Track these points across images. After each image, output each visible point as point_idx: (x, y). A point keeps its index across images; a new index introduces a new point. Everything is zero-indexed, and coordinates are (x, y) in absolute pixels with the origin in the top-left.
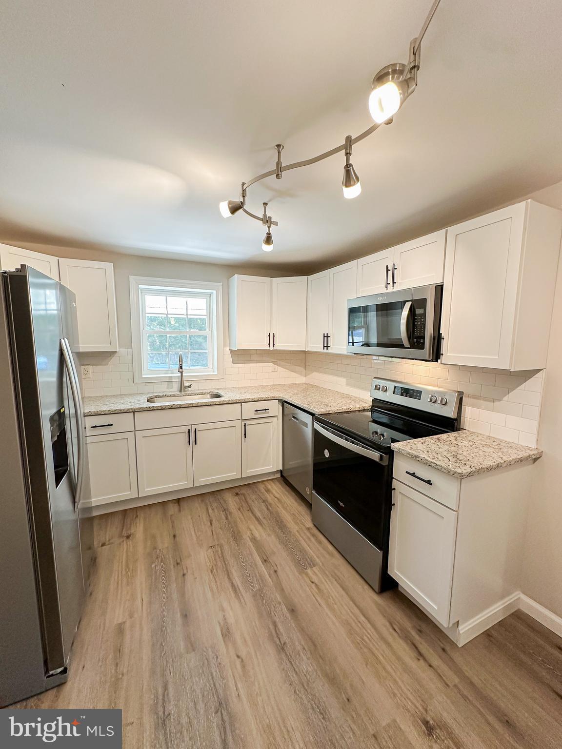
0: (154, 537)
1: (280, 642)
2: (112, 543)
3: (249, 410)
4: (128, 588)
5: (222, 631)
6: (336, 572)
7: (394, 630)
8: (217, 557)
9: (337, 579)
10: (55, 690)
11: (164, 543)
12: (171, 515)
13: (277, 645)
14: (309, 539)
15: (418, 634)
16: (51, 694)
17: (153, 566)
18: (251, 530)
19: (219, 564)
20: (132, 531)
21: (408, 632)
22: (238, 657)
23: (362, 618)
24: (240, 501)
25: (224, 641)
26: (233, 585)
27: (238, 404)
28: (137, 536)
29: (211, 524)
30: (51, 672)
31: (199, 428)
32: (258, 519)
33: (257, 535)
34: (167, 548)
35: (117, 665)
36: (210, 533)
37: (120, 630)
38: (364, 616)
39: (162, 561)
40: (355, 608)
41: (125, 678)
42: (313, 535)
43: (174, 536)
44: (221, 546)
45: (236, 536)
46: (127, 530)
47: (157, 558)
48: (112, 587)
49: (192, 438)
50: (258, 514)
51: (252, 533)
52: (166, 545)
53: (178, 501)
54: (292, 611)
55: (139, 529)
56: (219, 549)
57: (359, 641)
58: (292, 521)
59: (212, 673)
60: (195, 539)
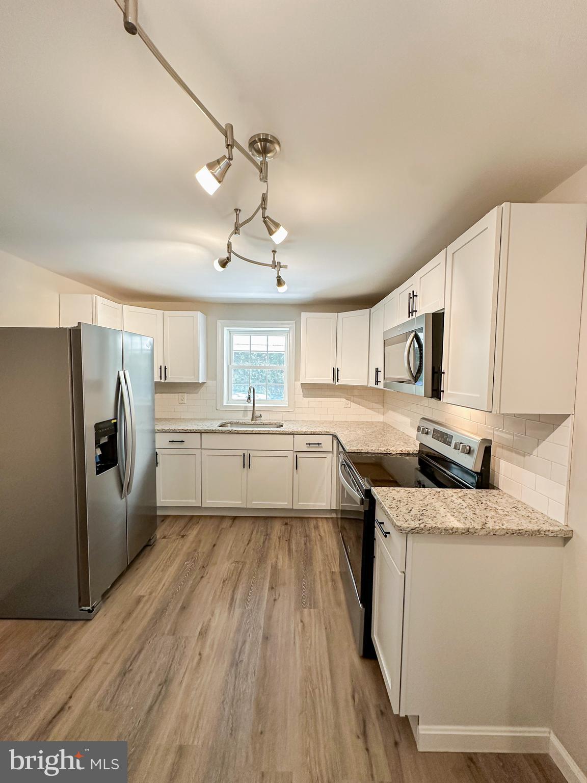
0: (200, 541)
1: (239, 658)
2: (170, 538)
3: (301, 443)
4: (161, 573)
5: (201, 629)
6: (332, 620)
7: (353, 698)
8: (235, 572)
9: (328, 627)
10: (84, 621)
11: (205, 548)
12: (223, 528)
13: (234, 658)
14: (326, 582)
15: (377, 714)
16: (80, 623)
17: (186, 563)
18: (277, 558)
19: (234, 577)
20: (188, 533)
21: (368, 707)
22: (200, 654)
23: (327, 673)
24: (285, 531)
25: (198, 638)
26: (232, 599)
27: (291, 436)
28: (189, 537)
29: (248, 544)
30: (83, 608)
31: (253, 453)
32: (290, 550)
33: (280, 564)
34: (204, 553)
35: (123, 622)
36: (242, 551)
37: (139, 600)
38: (331, 671)
39: (194, 562)
40: (327, 661)
41: (122, 633)
42: (333, 580)
43: (214, 545)
44: (244, 563)
45: (262, 559)
46: (185, 531)
47: (192, 558)
48: (152, 569)
49: (247, 462)
50: (294, 547)
51: (276, 561)
52: (204, 550)
53: (235, 518)
54: (266, 638)
55: (193, 534)
56: (241, 566)
57: (308, 691)
58: (320, 562)
59: (174, 656)
60: (228, 552)
